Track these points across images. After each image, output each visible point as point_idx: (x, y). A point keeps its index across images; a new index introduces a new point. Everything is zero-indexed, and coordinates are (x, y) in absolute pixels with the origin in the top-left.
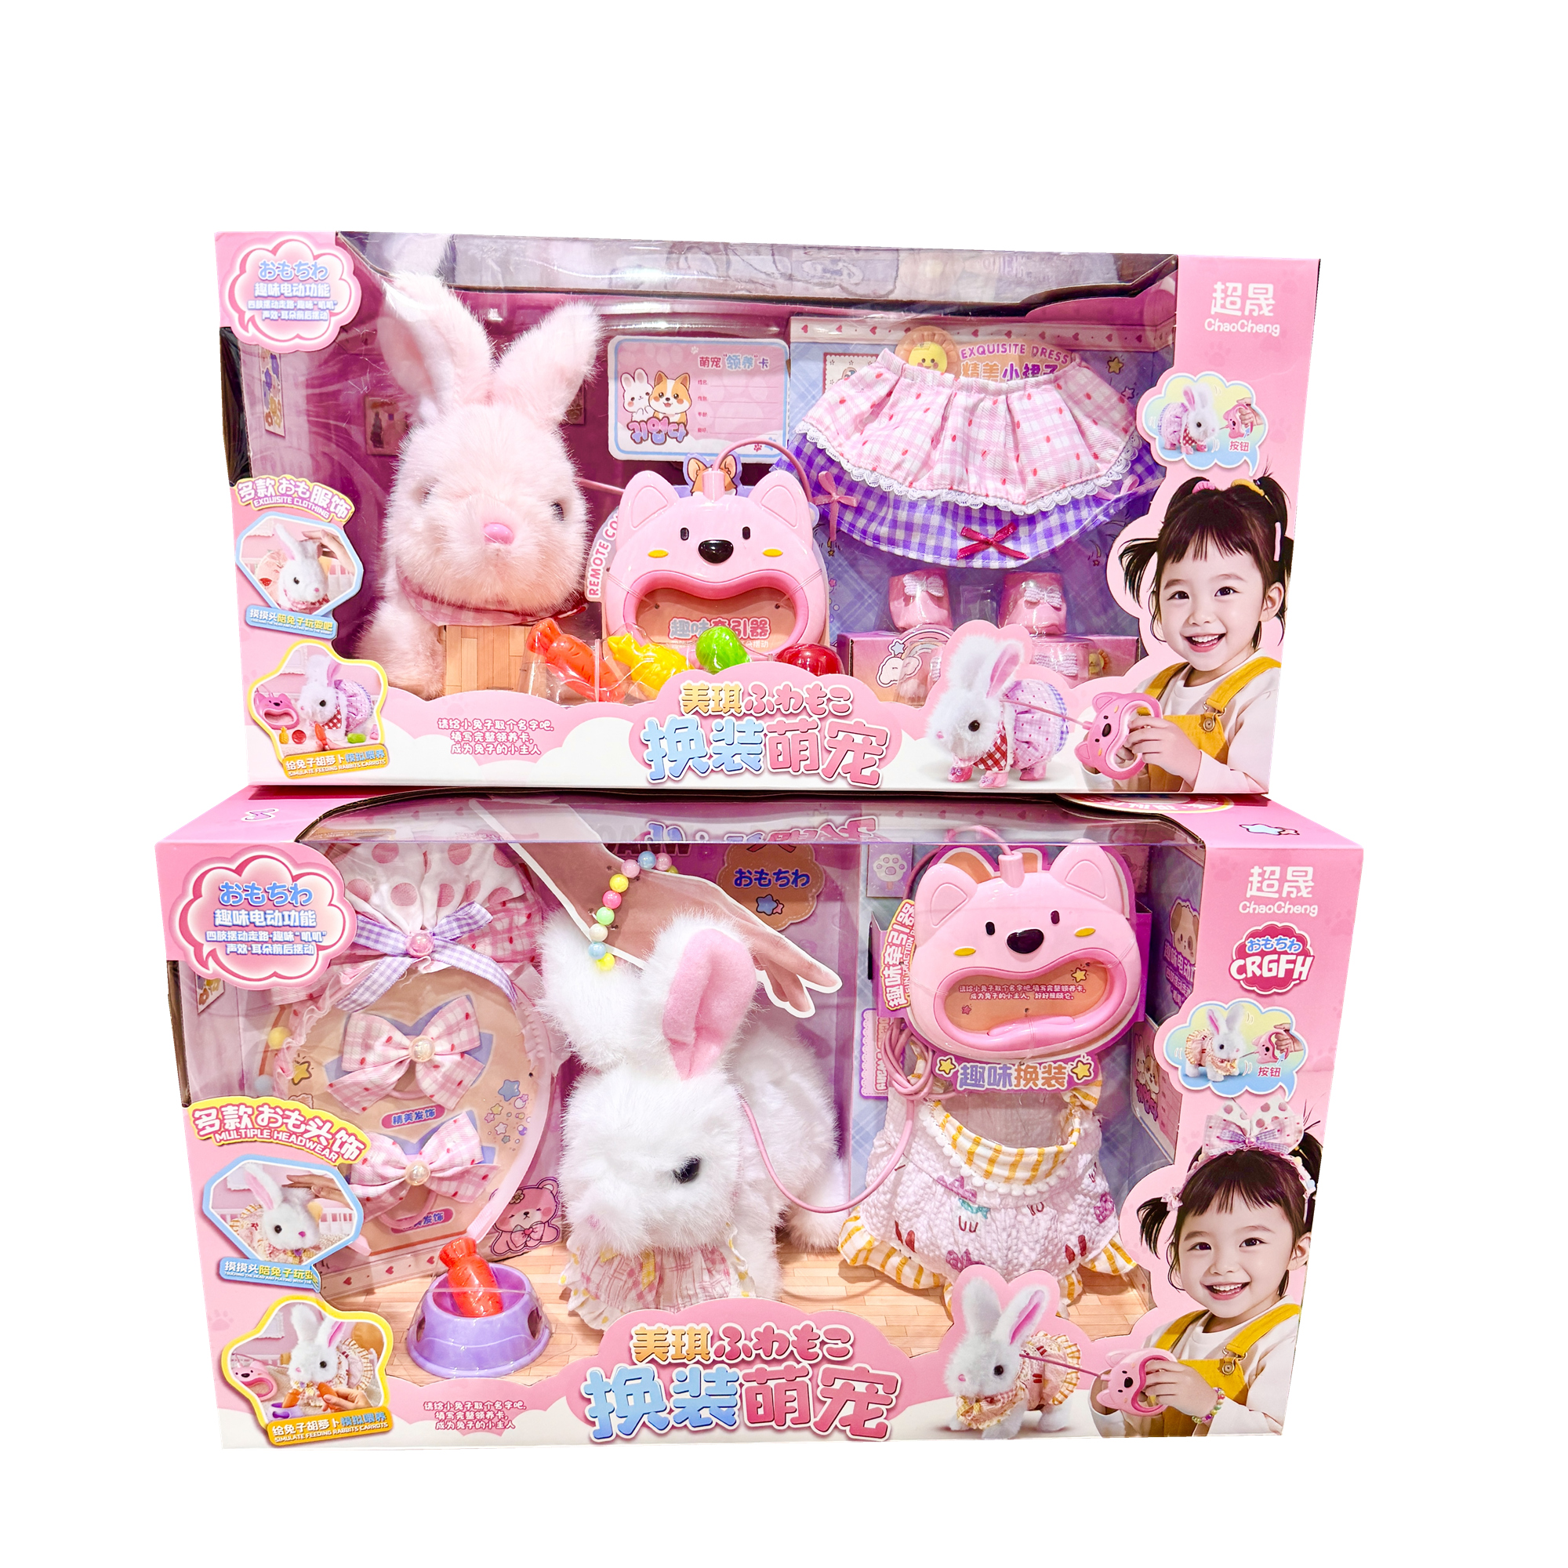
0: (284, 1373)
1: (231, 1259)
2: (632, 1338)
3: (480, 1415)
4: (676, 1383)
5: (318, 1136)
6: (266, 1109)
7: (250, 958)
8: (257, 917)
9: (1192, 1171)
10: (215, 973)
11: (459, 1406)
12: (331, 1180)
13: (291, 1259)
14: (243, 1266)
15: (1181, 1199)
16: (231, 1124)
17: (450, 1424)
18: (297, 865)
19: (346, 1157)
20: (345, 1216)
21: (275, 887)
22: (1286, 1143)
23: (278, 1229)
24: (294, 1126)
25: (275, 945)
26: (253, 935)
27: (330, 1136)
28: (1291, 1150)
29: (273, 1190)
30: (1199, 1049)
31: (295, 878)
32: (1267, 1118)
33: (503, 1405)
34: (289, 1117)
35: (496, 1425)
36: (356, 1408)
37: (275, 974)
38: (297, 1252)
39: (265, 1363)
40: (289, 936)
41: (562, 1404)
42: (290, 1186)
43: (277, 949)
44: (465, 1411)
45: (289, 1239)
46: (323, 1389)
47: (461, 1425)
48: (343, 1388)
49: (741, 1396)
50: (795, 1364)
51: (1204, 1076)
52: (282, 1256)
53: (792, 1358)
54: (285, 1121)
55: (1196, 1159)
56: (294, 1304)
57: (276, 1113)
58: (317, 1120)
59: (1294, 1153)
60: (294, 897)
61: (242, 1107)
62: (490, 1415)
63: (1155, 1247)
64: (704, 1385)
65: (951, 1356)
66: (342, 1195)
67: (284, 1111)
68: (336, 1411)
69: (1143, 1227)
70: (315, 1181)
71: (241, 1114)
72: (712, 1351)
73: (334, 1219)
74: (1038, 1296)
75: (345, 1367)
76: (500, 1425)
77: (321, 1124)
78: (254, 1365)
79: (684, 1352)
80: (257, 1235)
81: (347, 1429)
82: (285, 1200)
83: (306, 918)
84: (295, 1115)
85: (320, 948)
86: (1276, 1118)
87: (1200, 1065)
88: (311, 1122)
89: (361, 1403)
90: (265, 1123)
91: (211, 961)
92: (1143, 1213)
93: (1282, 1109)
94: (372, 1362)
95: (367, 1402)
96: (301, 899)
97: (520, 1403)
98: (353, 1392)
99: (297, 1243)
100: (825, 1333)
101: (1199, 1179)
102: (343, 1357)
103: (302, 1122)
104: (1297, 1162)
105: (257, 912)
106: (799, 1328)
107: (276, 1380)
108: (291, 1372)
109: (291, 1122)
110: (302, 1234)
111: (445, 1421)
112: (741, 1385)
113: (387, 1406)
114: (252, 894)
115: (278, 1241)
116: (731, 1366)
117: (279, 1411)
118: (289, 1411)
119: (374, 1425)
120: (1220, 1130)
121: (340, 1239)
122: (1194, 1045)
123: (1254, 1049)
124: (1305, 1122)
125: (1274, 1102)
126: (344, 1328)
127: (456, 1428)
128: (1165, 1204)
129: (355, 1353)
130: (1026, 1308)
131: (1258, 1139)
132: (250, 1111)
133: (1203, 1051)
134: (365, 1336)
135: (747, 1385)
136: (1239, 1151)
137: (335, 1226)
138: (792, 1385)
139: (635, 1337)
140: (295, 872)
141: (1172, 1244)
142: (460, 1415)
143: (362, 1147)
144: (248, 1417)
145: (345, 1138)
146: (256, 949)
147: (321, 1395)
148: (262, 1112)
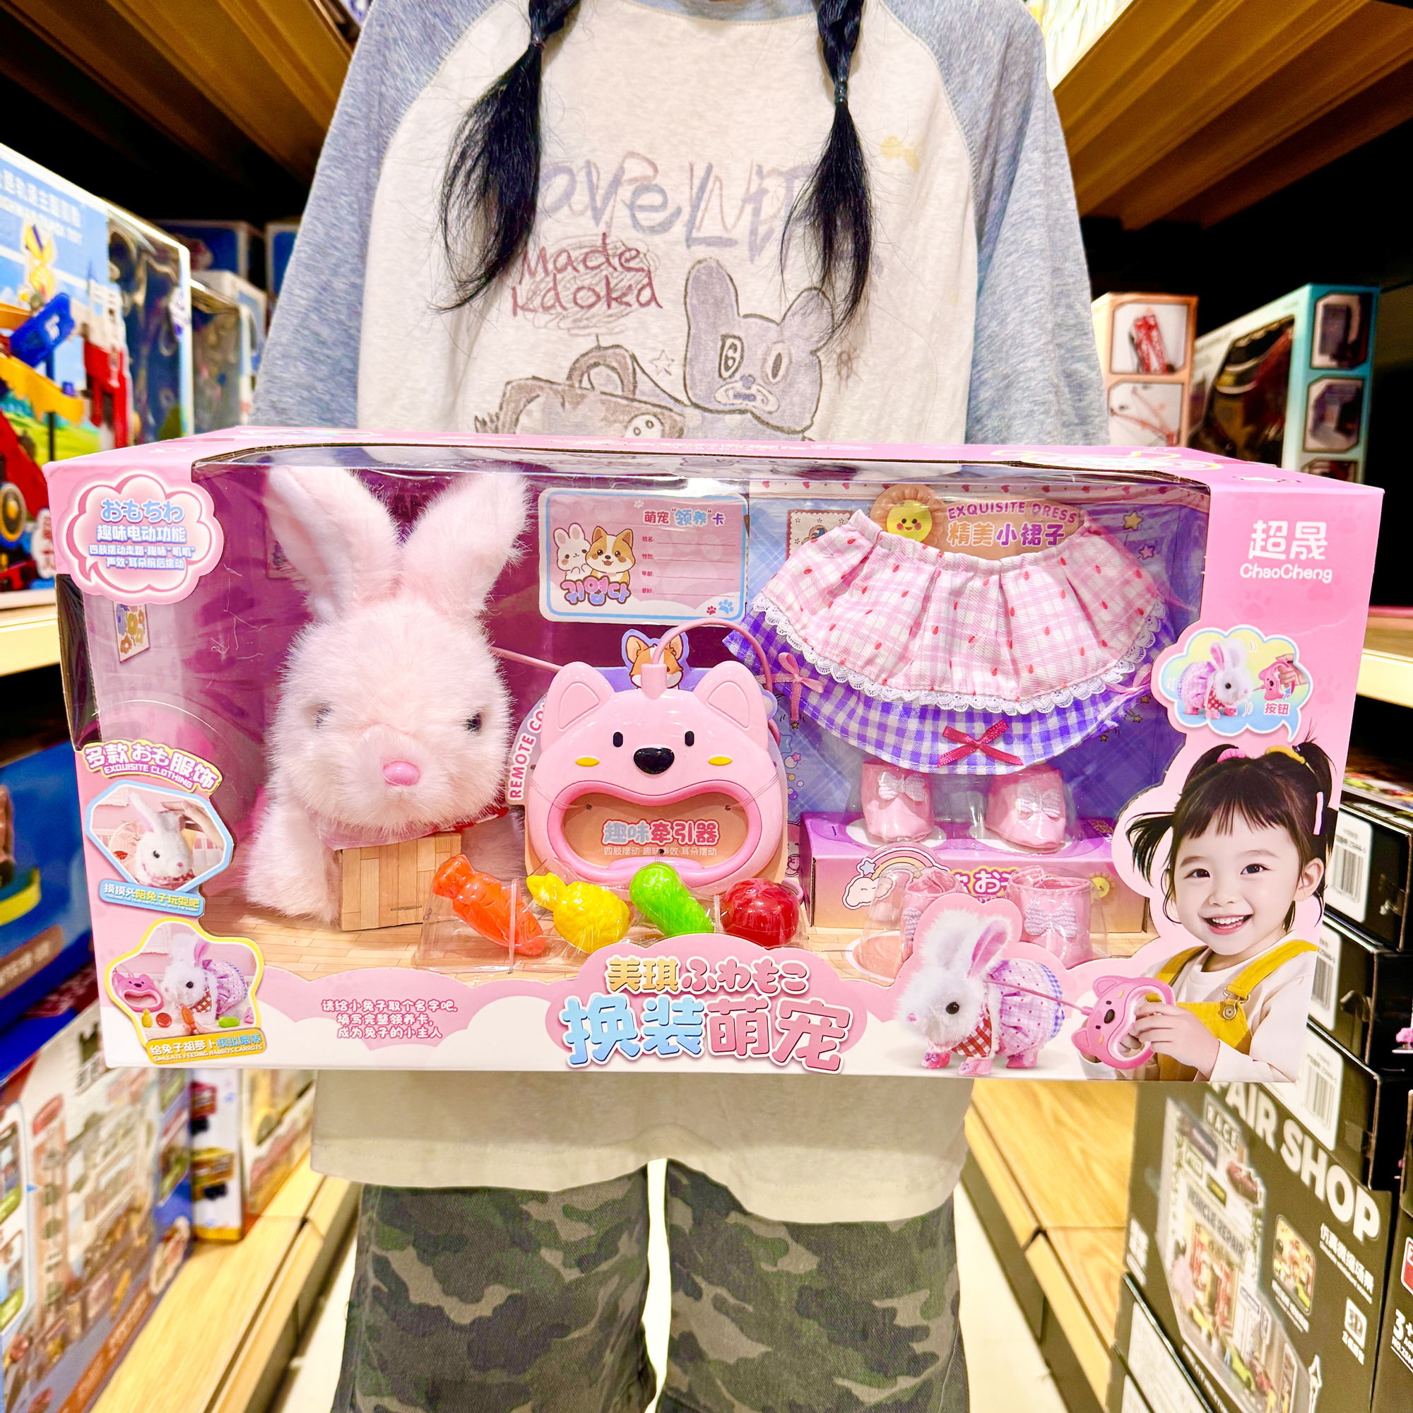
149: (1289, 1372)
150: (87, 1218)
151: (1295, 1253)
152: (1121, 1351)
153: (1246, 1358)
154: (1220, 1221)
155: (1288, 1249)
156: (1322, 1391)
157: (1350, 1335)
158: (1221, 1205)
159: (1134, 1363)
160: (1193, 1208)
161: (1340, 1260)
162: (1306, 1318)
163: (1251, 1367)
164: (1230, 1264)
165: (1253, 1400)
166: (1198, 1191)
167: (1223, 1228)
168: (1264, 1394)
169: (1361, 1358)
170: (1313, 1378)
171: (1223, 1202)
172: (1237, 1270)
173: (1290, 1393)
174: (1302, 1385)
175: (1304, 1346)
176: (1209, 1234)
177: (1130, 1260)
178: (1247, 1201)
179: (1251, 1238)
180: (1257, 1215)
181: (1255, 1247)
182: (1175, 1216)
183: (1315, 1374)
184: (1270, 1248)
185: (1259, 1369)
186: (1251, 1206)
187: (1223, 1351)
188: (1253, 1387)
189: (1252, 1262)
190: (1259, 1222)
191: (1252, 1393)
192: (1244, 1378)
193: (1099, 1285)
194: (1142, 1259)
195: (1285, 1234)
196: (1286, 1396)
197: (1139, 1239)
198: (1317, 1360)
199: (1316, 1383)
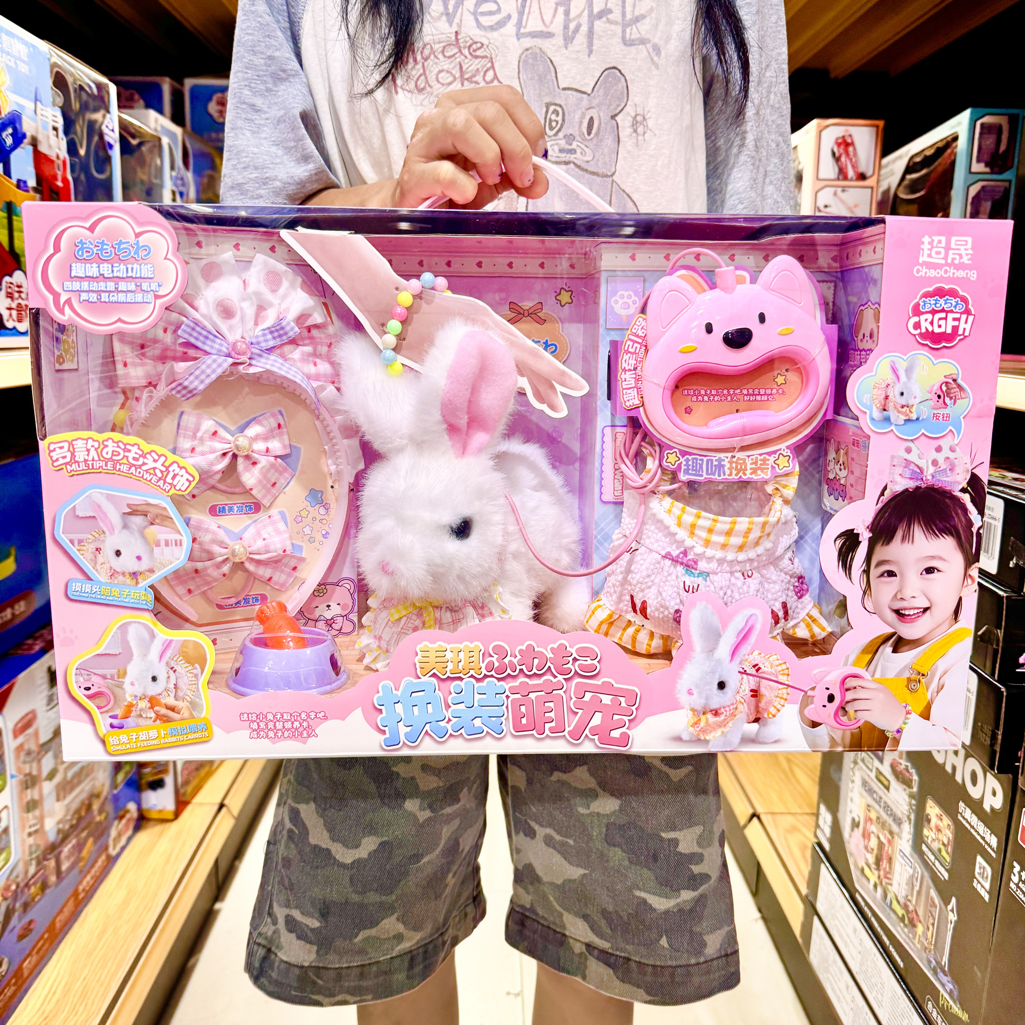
0: (120, 686)
1: (76, 580)
2: (417, 654)
3: (288, 725)
4: (454, 695)
5: (154, 469)
6: (110, 443)
7: (100, 306)
8: (106, 269)
9: (880, 505)
10: (70, 318)
11: (270, 717)
12: (165, 509)
13: (128, 580)
14: (87, 587)
15: (871, 531)
16: (80, 456)
17: (262, 733)
18: (140, 224)
19: (177, 488)
20: (176, 541)
21: (121, 243)
22: (957, 482)
23: (118, 553)
24: (134, 459)
25: (120, 294)
26: (102, 286)
27: (164, 469)
28: (960, 487)
29: (114, 517)
30: (884, 396)
31: (138, 235)
32: (940, 457)
33: (308, 716)
34: (129, 451)
35: (302, 734)
36: (182, 719)
37: (120, 320)
38: (134, 575)
39: (104, 677)
40: (132, 287)
41: (358, 714)
42: (129, 514)
43: (121, 297)
44: (275, 720)
45: (127, 563)
46: (153, 702)
47: (271, 734)
48: (171, 701)
49: (507, 707)
50: (552, 678)
51: (887, 419)
52: (121, 578)
53: (549, 673)
54: (126, 454)
55: (882, 494)
56: (129, 623)
57: (118, 447)
58: (153, 454)
59: (964, 490)
60: (136, 252)
61: (90, 441)
62: (296, 724)
63: (850, 574)
64: (477, 697)
65: (681, 672)
66: (174, 522)
67: (125, 445)
68: (165, 722)
69: (839, 555)
70: (151, 509)
71: (89, 447)
72: (483, 666)
73: (167, 544)
74: (753, 618)
75: (173, 681)
76: (305, 734)
77: (156, 458)
78: (95, 679)
79: (460, 667)
80: (100, 559)
81: (174, 739)
82: (125, 526)
83: (146, 271)
84: (135, 449)
85: (157, 297)
86: (948, 458)
87: (885, 410)
88: (148, 456)
89: (186, 714)
90: (109, 456)
91: (67, 307)
92: (839, 543)
93: (952, 450)
94: (196, 676)
95: (191, 714)
96: (142, 254)
97: (323, 714)
98: (179, 704)
99: (134, 566)
100: (577, 651)
101: (885, 513)
102: (171, 672)
103: (141, 456)
104: (966, 498)
105: (105, 265)
106: (555, 646)
107: (113, 694)
108: (127, 686)
109: (131, 455)
110: (139, 558)
111: (258, 730)
112: (508, 697)
113: (208, 717)
114: (102, 250)
115: (118, 564)
116: (499, 679)
117: (115, 722)
118: (124, 721)
119: (197, 735)
120: (901, 469)
121: (171, 563)
122: (879, 392)
123: (929, 396)
124: (972, 463)
125: (945, 443)
126: (173, 645)
127: (267, 736)
128: (858, 534)
129: (181, 668)
130: (743, 629)
131: (933, 477)
132: (96, 445)
133: (887, 397)
134: (191, 651)
135: (512, 697)
136: (918, 488)
137: (167, 550)
138: (549, 697)
139: (419, 653)
140: (138, 230)
141: (864, 571)
142: (271, 725)
143: (191, 479)
144: (89, 727)
145: (177, 470)
146: (105, 297)
147: (152, 707)
148: (106, 446)
149: (933, 909)
150: (58, 800)
151: (939, 823)
152: (810, 898)
153: (902, 900)
154: (885, 803)
155: (934, 821)
156: (956, 922)
157: (979, 882)
158: (886, 791)
159: (820, 907)
160: (865, 794)
161: (972, 827)
162: (946, 870)
163: (905, 907)
164: (891, 833)
165: (906, 930)
166: (869, 781)
167: (887, 807)
168: (914, 926)
169: (987, 898)
170: (951, 913)
171: (888, 788)
172: (896, 837)
173: (933, 924)
174: (943, 918)
175: (944, 891)
176: (877, 812)
177: (819, 833)
178: (905, 787)
179: (907, 813)
180: (911, 796)
181: (910, 820)
182: (852, 800)
183: (952, 911)
184: (921, 820)
185: (911, 908)
186: (908, 790)
187: (885, 896)
188: (906, 921)
189: (907, 831)
190: (914, 802)
191: (906, 926)
192: (900, 915)
193: (797, 852)
194: (828, 831)
195: (933, 809)
196: (931, 927)
197: (826, 818)
198: (954, 900)
199: (953, 917)
